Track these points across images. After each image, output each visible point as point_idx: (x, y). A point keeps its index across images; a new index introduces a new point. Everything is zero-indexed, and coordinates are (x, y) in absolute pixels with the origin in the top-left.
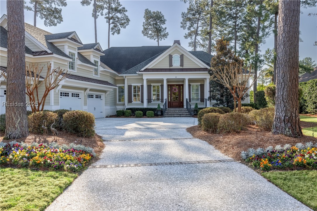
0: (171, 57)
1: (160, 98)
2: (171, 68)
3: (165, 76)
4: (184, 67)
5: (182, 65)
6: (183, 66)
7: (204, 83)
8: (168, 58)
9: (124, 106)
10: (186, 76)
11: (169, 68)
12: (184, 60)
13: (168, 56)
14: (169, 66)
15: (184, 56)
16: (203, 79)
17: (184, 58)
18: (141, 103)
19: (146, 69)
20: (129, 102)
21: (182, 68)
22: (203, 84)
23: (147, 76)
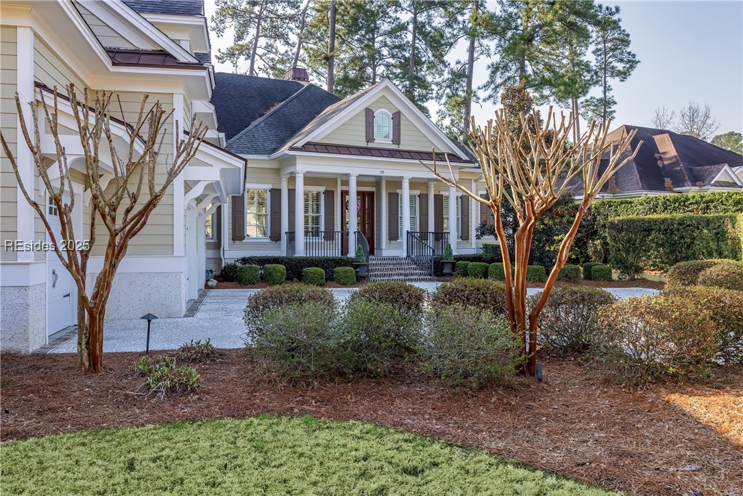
0: (369, 113)
1: (322, 228)
2: (371, 145)
3: (355, 169)
4: (402, 147)
5: (397, 140)
6: (399, 144)
7: (427, 190)
8: (364, 118)
9: (219, 248)
10: (408, 171)
11: (364, 144)
12: (402, 127)
13: (364, 113)
14: (364, 139)
15: (402, 117)
16: (426, 181)
17: (402, 122)
18: (269, 240)
19: (308, 144)
20: (233, 240)
21: (395, 147)
22: (424, 192)
23: (305, 165)
